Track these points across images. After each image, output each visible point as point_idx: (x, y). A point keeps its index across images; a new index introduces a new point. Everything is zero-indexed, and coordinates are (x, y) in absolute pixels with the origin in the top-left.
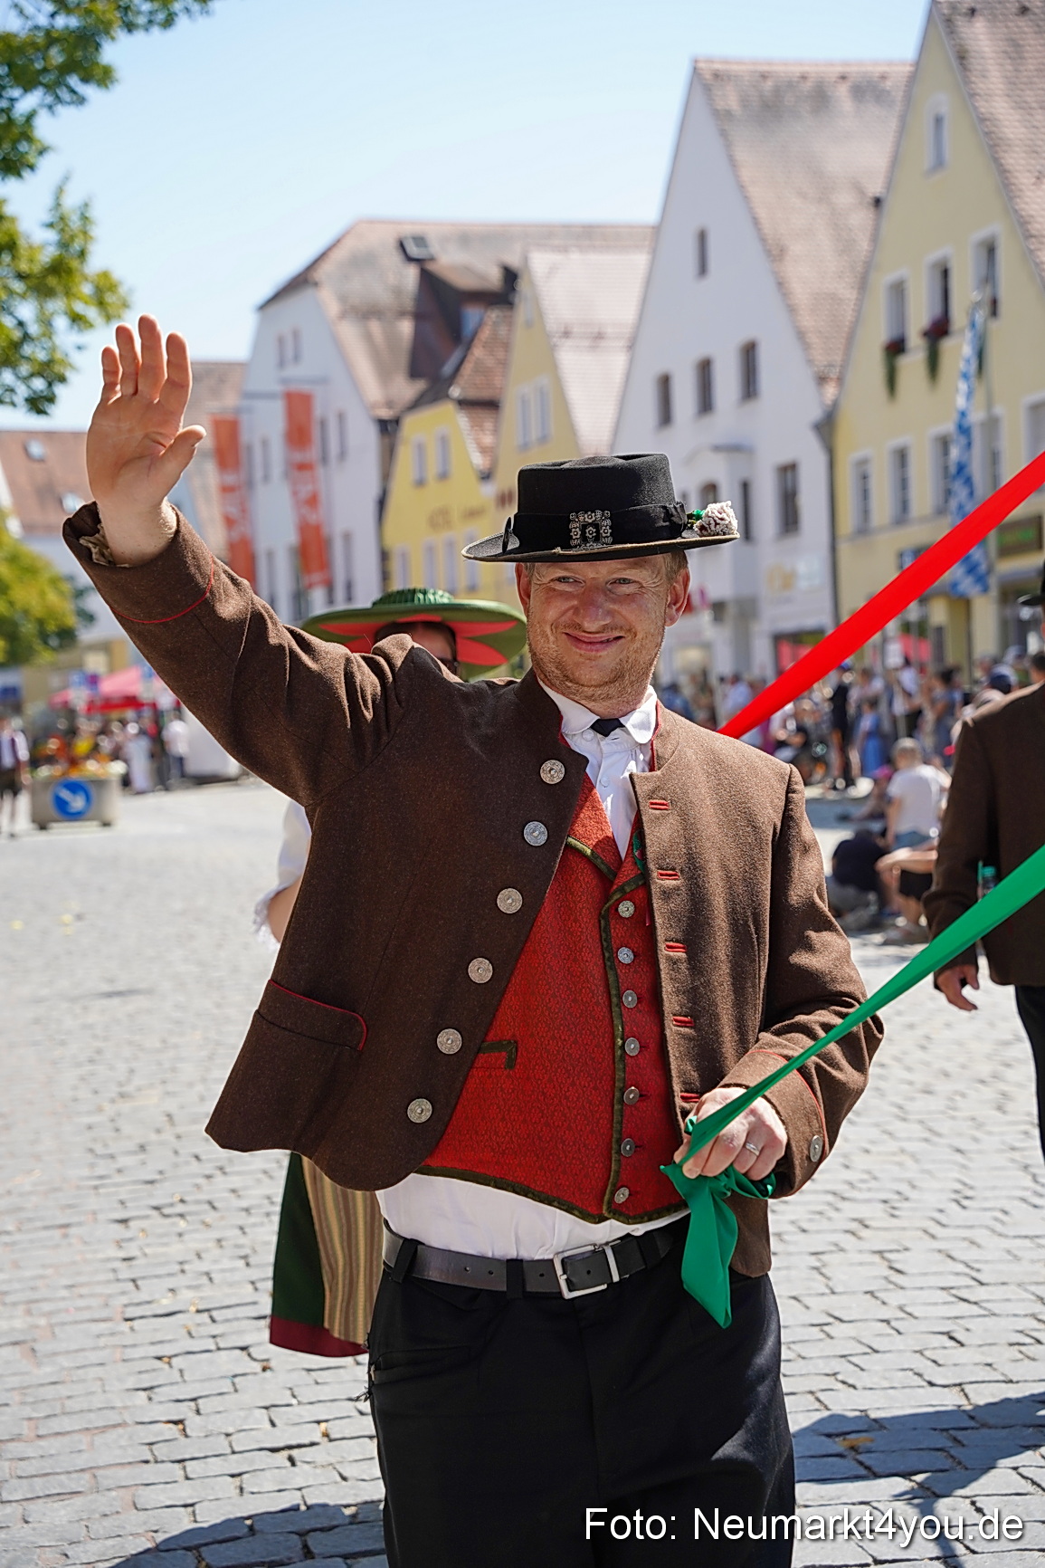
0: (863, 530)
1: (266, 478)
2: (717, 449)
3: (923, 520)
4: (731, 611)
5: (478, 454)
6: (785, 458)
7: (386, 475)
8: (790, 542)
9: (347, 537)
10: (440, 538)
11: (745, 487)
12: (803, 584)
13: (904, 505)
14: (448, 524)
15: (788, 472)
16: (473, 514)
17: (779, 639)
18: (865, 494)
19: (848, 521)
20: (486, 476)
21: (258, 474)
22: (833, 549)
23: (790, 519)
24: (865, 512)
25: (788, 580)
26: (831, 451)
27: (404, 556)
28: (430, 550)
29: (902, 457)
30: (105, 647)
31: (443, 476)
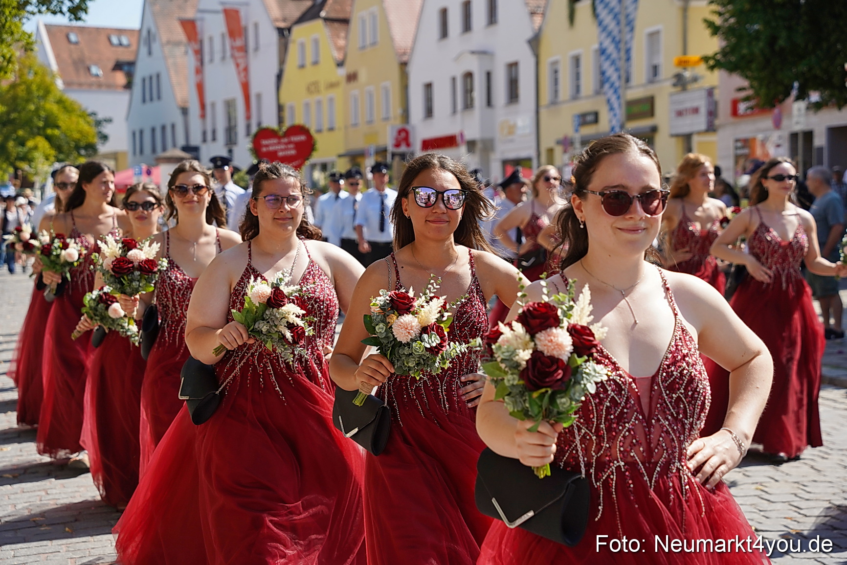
0: (554, 102)
1: (211, 61)
2: (473, 53)
3: (588, 97)
4: (479, 146)
5: (336, 52)
6: (512, 60)
7: (282, 61)
8: (513, 107)
9: (259, 96)
10: (313, 99)
11: (489, 75)
12: (519, 132)
13: (578, 89)
14: (318, 91)
15: (513, 67)
16: (332, 85)
17: (505, 163)
18: (556, 82)
19: (546, 96)
20: (340, 64)
21: (207, 58)
22: (537, 112)
23: (513, 95)
24: (556, 92)
25: (512, 129)
26: (537, 56)
27: (292, 108)
28: (307, 105)
29: (577, 60)
30: (115, 156)
31: (316, 63)
